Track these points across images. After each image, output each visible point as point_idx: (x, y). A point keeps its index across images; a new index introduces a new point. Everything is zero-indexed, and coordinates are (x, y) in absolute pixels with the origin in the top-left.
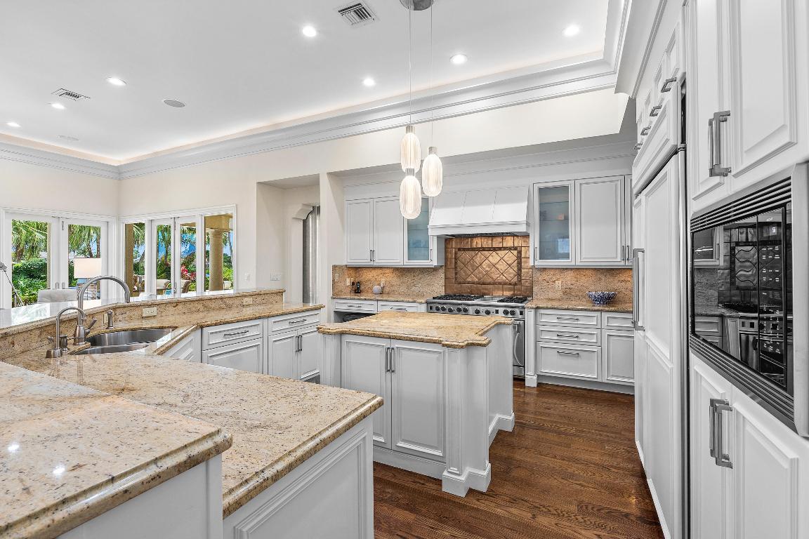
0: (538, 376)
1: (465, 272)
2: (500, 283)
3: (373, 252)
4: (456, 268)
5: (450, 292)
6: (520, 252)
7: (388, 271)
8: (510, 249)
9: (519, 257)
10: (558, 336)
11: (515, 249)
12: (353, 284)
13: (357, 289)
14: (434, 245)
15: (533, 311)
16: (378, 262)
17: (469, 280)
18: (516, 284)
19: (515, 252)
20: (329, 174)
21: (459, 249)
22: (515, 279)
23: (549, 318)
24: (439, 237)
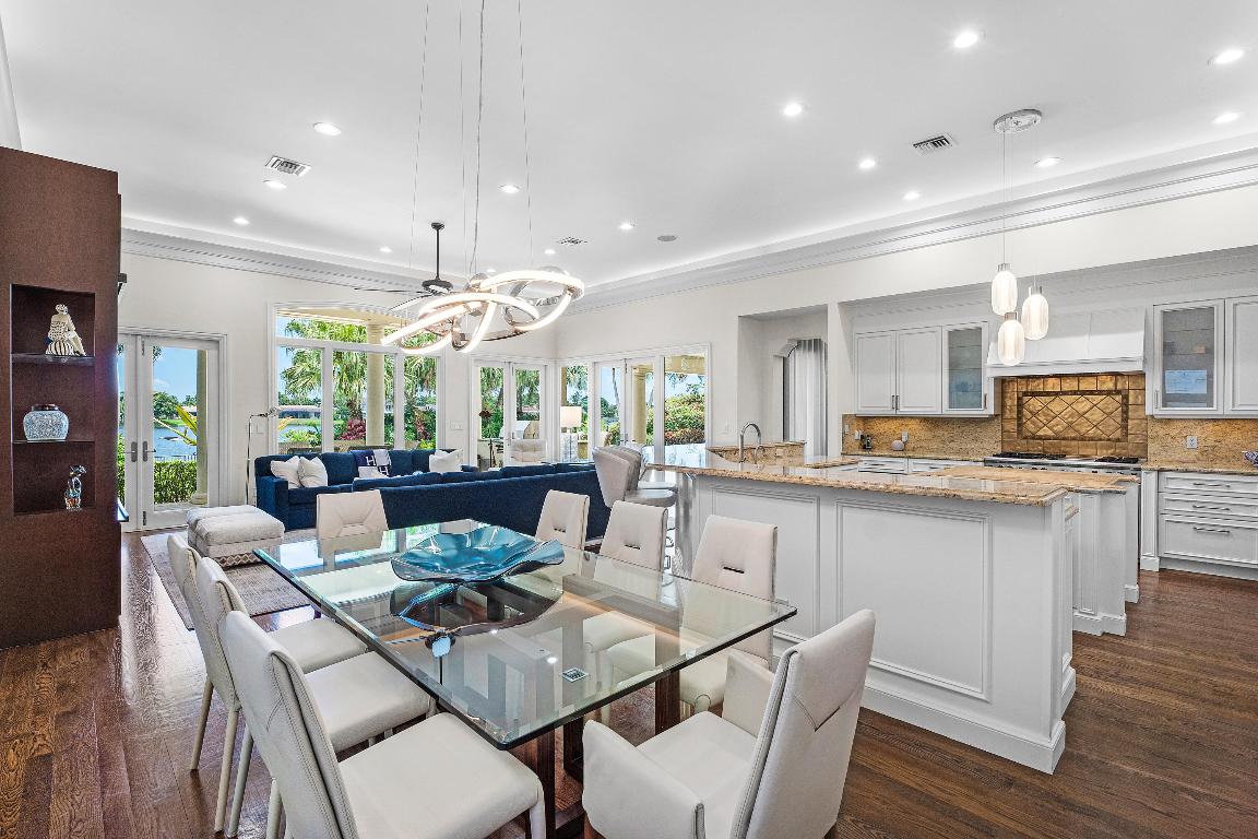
0: (1161, 558)
1: (1034, 423)
2: (1092, 439)
3: (896, 398)
4: (1019, 418)
5: (1008, 450)
6: (1126, 397)
7: (913, 422)
8: (1109, 393)
9: (1125, 404)
10: (1195, 507)
11: (1118, 392)
12: (862, 437)
13: (866, 445)
14: (989, 389)
15: (1154, 474)
16: (903, 410)
17: (1041, 433)
18: (1118, 440)
19: (1119, 398)
20: (842, 304)
21: (1025, 394)
22: (1118, 434)
23: (1179, 484)
24: (996, 379)
